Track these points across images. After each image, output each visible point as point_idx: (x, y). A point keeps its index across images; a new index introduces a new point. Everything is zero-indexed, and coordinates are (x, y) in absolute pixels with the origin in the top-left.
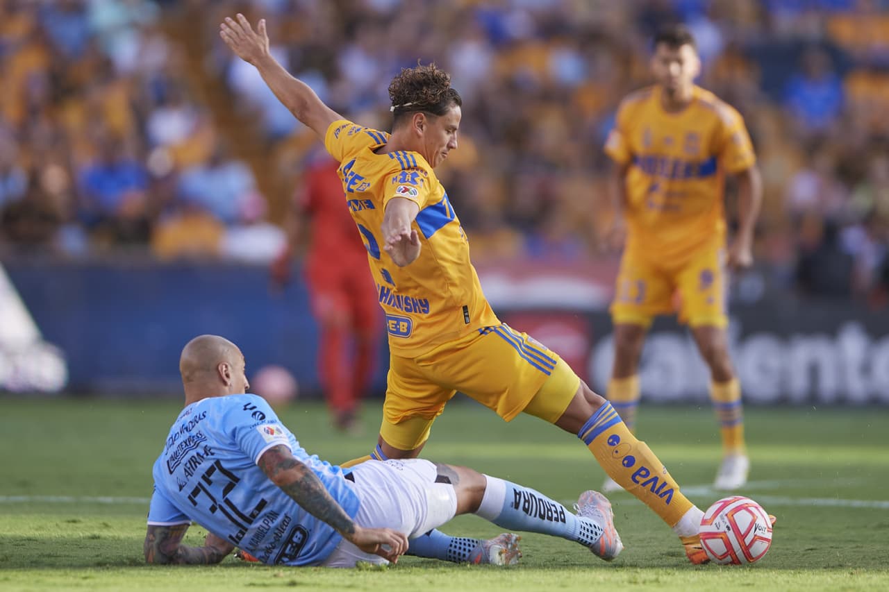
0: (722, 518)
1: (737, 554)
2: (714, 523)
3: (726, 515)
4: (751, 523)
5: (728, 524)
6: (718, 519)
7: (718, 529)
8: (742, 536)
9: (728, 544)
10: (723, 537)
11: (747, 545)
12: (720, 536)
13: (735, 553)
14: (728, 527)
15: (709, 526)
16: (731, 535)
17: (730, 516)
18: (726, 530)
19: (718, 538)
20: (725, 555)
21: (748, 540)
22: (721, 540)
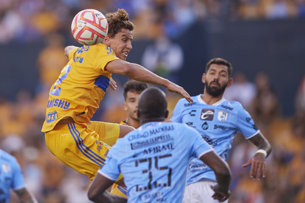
0: (79, 22)
1: (97, 31)
2: (78, 27)
3: (80, 19)
4: (93, 15)
5: (84, 22)
6: (78, 24)
7: (81, 27)
8: (94, 22)
9: (90, 30)
10: (86, 28)
11: (99, 24)
12: (85, 29)
13: (96, 31)
14: (85, 23)
15: (77, 29)
16: (89, 25)
17: (82, 18)
18: (85, 24)
19: (84, 30)
20: (93, 36)
21: (97, 22)
22: (86, 30)
